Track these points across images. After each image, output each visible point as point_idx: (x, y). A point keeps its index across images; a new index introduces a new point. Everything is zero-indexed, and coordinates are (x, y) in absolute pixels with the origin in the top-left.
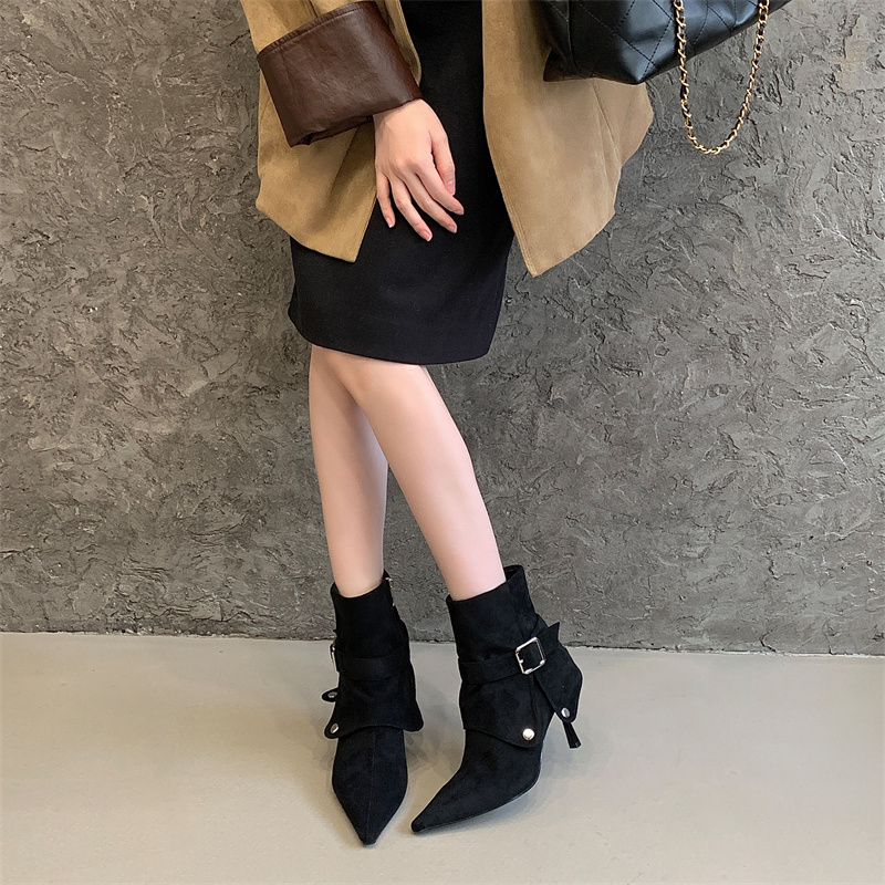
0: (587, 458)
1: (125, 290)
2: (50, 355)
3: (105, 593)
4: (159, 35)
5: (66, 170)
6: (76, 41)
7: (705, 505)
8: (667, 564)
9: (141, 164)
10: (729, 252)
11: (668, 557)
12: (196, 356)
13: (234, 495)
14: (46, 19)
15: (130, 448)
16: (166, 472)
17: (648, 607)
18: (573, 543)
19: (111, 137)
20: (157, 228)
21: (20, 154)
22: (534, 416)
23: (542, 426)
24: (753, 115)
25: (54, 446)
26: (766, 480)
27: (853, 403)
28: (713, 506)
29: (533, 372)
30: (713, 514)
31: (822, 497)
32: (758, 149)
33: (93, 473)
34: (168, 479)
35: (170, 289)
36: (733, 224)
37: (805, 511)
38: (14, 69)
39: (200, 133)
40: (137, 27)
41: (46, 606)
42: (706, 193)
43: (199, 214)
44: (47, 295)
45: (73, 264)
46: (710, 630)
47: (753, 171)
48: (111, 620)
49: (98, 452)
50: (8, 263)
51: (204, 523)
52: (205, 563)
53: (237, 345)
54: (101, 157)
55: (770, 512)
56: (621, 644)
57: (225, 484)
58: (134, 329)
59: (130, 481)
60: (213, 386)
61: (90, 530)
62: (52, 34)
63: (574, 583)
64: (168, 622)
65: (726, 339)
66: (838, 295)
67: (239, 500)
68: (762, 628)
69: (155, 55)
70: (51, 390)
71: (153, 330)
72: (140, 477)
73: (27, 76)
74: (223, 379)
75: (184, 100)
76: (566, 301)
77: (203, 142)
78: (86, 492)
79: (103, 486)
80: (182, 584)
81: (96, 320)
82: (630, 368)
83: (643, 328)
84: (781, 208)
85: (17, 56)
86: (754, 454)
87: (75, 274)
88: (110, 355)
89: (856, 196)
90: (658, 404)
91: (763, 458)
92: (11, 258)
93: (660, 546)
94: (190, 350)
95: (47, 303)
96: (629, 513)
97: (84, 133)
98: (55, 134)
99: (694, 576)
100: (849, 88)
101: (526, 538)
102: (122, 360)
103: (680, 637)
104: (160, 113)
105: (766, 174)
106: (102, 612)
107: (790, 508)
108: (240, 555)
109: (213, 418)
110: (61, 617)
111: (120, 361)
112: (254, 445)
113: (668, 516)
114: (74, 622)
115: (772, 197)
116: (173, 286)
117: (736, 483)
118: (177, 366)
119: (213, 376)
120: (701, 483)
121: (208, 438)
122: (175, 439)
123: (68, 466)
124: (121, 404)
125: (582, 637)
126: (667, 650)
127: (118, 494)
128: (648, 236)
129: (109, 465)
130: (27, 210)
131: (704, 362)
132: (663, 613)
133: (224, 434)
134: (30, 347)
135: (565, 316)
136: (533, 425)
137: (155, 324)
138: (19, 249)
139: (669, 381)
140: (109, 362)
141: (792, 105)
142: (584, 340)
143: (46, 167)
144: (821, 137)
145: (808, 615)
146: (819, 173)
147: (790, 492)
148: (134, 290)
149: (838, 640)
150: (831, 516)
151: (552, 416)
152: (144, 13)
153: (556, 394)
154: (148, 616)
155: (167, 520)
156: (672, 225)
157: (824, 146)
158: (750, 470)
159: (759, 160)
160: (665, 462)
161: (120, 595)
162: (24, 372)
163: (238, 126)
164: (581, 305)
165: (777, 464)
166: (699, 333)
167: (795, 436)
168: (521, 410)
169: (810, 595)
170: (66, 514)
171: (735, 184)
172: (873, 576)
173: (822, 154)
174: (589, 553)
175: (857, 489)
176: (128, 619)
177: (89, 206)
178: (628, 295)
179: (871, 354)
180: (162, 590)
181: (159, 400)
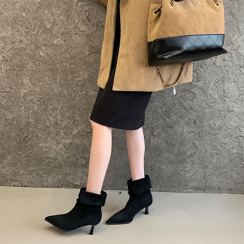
0: (162, 148)
1: (61, 111)
2: (44, 125)
3: (55, 179)
4: (69, 57)
5: (48, 86)
6: (51, 58)
7: (190, 159)
8: (181, 172)
9: (65, 84)
10: (193, 101)
11: (181, 171)
12: (76, 125)
13: (84, 156)
14: (45, 54)
15: (61, 146)
16: (69, 151)
17: (177, 182)
18: (160, 167)
19: (58, 78)
20: (68, 98)
21: (39, 82)
22: (150, 138)
23: (152, 140)
24: (197, 71)
25: (45, 145)
26: (203, 153)
27: (222, 135)
28: (192, 159)
29: (150, 128)
30: (191, 161)
31: (216, 157)
32: (198, 79)
33: (53, 151)
34: (69, 153)
35: (70, 111)
36: (193, 95)
37: (213, 160)
38: (38, 64)
39: (77, 77)
40: (64, 55)
41: (42, 181)
42: (187, 88)
43: (77, 94)
44: (44, 112)
45: (50, 105)
46: (192, 188)
47: (198, 83)
48: (56, 185)
49: (54, 147)
50: (36, 106)
51: (77, 163)
52: (77, 172)
53: (84, 123)
54: (56, 83)
55: (204, 160)
56: (171, 191)
57: (82, 154)
58: (62, 120)
59: (61, 153)
60: (79, 132)
61: (52, 164)
62: (46, 57)
63: (160, 177)
64: (69, 185)
65: (193, 121)
66: (218, 111)
67: (85, 158)
68: (204, 187)
69: (67, 61)
70: (44, 133)
71: (67, 120)
72: (63, 152)
73: (40, 66)
74: (81, 130)
75: (74, 70)
76: (156, 112)
77: (77, 79)
78: (51, 156)
79: (55, 154)
80: (72, 177)
81: (54, 118)
82: (171, 127)
83: (174, 118)
84: (204, 91)
85: (39, 62)
86: (200, 147)
87: (50, 108)
88: (57, 125)
89: (221, 89)
90: (178, 135)
91: (202, 148)
92: (36, 104)
93: (179, 168)
94: (74, 124)
95: (44, 114)
96: (172, 160)
97: (52, 77)
98: (46, 78)
99: (187, 175)
100: (218, 65)
101: (149, 166)
102: (59, 126)
103: (185, 189)
104: (69, 73)
105: (200, 84)
106: (54, 183)
107: (209, 159)
108: (85, 170)
109: (79, 139)
110: (45, 184)
111: (59, 127)
112: (88, 145)
113: (181, 161)
114: (48, 185)
115: (202, 89)
116: (71, 110)
117: (197, 154)
118: (71, 127)
119: (79, 130)
120: (188, 154)
121: (78, 144)
122: (71, 144)
123: (47, 150)
124: (59, 136)
125: (162, 190)
126: (182, 192)
127: (58, 156)
128: (175, 98)
129: (57, 150)
130: (40, 94)
131: (188, 126)
132: (181, 184)
133: (81, 143)
134: (40, 124)
135: (156, 116)
136: (150, 140)
137: (67, 118)
138: (38, 102)
139: (180, 130)
140: (57, 127)
141: (206, 69)
142: (161, 121)
143: (44, 85)
144: (212, 76)
145: (214, 184)
146: (212, 84)
147: (209, 155)
148: (63, 111)
149: (221, 190)
150: (218, 161)
151: (154, 138)
152: (65, 52)
153: (155, 133)
154: (64, 184)
155: (69, 162)
156: (180, 95)
157: (213, 78)
158: (200, 150)
159: (198, 81)
160: (180, 149)
161: (58, 179)
162: (39, 129)
163: (85, 76)
164: (160, 113)
165: (206, 149)
166: (187, 119)
167: (209, 143)
168: (147, 137)
169: (214, 180)
170: (47, 161)
171: (193, 86)
172: (229, 175)
173: (213, 79)
174: (163, 170)
175: (224, 155)
176: (60, 185)
177: (53, 93)
178: (170, 111)
179: (226, 124)
180: (68, 178)
181: (67, 135)
